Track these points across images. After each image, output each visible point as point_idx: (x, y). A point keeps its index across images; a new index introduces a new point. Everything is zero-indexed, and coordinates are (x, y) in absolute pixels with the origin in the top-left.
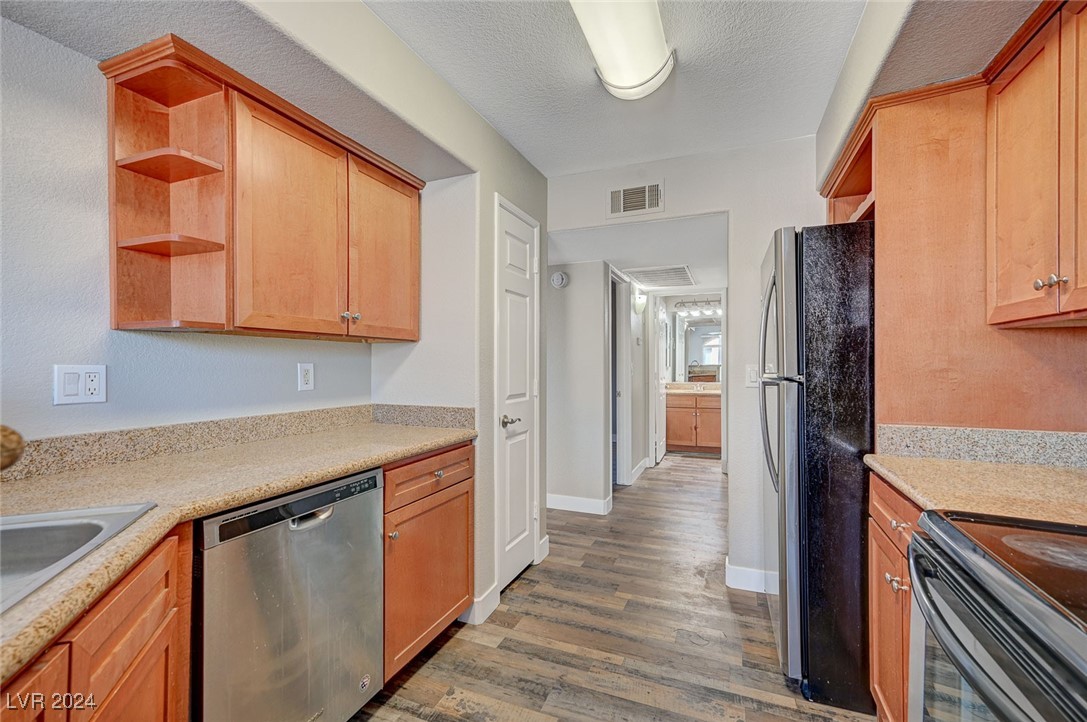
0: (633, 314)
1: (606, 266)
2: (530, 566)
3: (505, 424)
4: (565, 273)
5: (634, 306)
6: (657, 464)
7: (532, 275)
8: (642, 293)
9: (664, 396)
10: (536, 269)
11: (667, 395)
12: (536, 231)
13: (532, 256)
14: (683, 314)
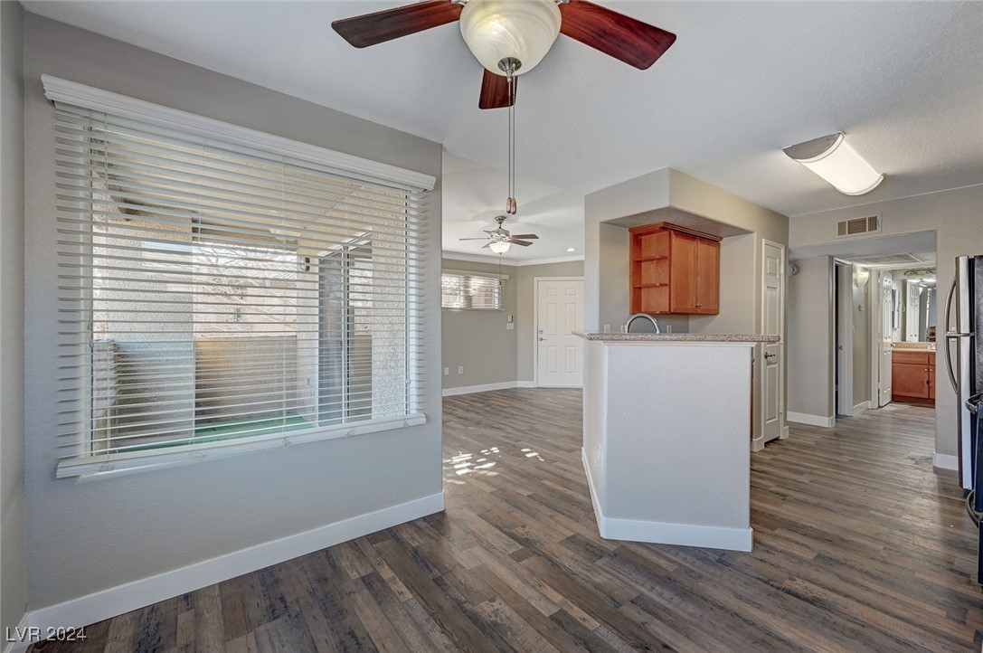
0: (854, 287)
1: (831, 258)
2: (777, 439)
3: (766, 357)
4: (796, 266)
5: (856, 280)
6: (880, 407)
7: (780, 275)
8: (865, 270)
9: (890, 353)
10: (782, 272)
11: (893, 352)
12: (783, 250)
13: (780, 264)
14: (913, 281)
